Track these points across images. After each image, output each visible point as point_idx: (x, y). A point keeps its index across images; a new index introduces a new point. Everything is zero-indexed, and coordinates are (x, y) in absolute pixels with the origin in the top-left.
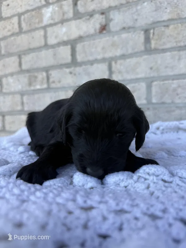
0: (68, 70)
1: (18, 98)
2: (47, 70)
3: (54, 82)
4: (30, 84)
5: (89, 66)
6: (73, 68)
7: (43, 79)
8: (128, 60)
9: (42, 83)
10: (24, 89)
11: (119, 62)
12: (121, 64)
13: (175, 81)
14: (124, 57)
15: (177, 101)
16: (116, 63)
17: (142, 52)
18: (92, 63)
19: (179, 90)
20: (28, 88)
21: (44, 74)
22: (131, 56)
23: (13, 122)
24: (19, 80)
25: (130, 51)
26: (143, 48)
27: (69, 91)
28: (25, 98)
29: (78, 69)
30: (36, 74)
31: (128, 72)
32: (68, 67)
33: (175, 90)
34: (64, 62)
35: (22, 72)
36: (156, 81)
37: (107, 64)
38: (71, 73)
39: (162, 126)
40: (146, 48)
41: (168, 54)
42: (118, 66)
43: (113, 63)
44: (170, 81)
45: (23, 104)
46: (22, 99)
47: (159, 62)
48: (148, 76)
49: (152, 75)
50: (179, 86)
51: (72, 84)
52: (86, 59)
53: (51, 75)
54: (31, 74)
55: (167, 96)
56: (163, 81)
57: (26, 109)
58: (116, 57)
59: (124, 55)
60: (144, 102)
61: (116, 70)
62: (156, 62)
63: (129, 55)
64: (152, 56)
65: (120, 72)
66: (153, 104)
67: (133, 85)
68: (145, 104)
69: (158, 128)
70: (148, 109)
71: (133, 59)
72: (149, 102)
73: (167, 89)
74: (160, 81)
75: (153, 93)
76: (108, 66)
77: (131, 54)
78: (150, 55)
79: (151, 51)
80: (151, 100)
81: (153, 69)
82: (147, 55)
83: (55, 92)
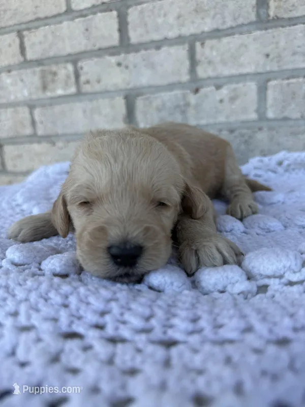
0: (113, 60)
1: (24, 112)
2: (74, 59)
3: (88, 82)
4: (45, 88)
5: (152, 51)
6: (123, 55)
7: (68, 77)
8: (225, 40)
9: (66, 85)
10: (34, 97)
11: (209, 43)
12: (212, 48)
14: (217, 34)
16: (203, 44)
17: (251, 23)
18: (158, 45)
20: (41, 95)
21: (70, 67)
22: (230, 32)
23: (20, 156)
24: (22, 80)
25: (229, 23)
26: (253, 17)
27: (118, 98)
28: (37, 112)
29: (132, 58)
30: (54, 68)
31: (224, 62)
32: (112, 54)
34: (105, 44)
35: (26, 63)
36: (275, 79)
37: (187, 46)
38: (119, 64)
39: (287, 159)
40: (258, 15)
42: (207, 51)
43: (198, 45)
44: (301, 80)
45: (33, 123)
46: (31, 114)
47: (282, 44)
48: (260, 70)
49: (268, 68)
51: (122, 86)
52: (146, 38)
53: (82, 68)
54: (46, 68)
55: (293, 106)
56: (288, 79)
57: (40, 132)
58: (203, 32)
59: (217, 30)
60: (254, 116)
61: (203, 59)
62: (277, 43)
63: (228, 29)
64: (270, 31)
65: (210, 62)
66: (268, 120)
67: (234, 86)
68: (254, 121)
69: (280, 164)
70: (260, 129)
71: (234, 38)
72: (262, 117)
73: (294, 93)
74: (283, 79)
75: (270, 101)
76: (188, 51)
77: (232, 28)
78: (266, 29)
79: (269, 21)
80: (265, 113)
81: (271, 57)
82: (261, 29)
83: (91, 100)
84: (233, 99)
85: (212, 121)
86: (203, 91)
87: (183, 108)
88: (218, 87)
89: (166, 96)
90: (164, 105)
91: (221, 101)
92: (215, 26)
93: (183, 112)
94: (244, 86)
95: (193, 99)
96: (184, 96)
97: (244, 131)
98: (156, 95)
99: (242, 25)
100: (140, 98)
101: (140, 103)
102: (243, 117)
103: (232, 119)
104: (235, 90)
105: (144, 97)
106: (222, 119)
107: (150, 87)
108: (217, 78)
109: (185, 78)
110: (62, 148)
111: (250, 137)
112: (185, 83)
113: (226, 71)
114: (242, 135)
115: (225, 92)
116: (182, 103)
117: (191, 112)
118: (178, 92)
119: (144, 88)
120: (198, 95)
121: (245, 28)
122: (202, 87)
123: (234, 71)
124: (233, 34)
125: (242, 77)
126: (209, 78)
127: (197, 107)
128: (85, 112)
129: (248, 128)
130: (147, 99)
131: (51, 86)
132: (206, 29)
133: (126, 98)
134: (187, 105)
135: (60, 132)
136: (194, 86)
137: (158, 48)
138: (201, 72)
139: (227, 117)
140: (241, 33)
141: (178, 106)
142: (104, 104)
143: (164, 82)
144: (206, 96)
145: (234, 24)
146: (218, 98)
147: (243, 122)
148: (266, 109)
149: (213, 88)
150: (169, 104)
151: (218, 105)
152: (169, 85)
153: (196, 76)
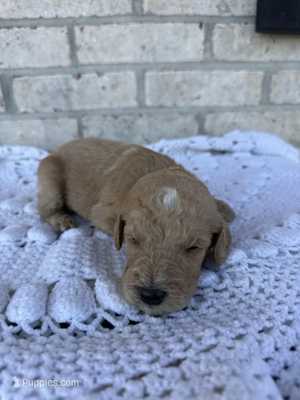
5: (27, 30)
8: (105, 28)
11: (88, 28)
12: (91, 34)
13: (179, 73)
14: (95, 20)
15: (181, 104)
16: (82, 29)
17: (127, 15)
18: (34, 23)
19: (185, 87)
22: (108, 20)
25: (107, 12)
26: (129, 9)
31: (104, 50)
33: (178, 86)
36: (151, 69)
37: (65, 28)
40: (133, 7)
41: (170, 25)
42: (87, 36)
43: (77, 29)
44: (172, 72)
47: (156, 38)
48: (137, 60)
49: (145, 59)
50: (184, 81)
55: (167, 95)
56: (162, 71)
58: (81, 17)
59: (95, 17)
60: (134, 103)
61: (83, 44)
62: (151, 38)
63: (106, 17)
64: (144, 25)
65: (90, 49)
66: (146, 107)
67: (114, 74)
68: (134, 108)
70: (141, 116)
71: (112, 27)
72: (141, 105)
73: (167, 85)
74: (158, 71)
75: (148, 90)
76: (67, 34)
77: (110, 16)
78: (141, 22)
79: (143, 15)
80: (144, 101)
81: (147, 49)
82: (136, 22)
84: (114, 87)
85: (96, 107)
86: (85, 77)
87: (66, 93)
88: (100, 74)
89: (47, 79)
90: (45, 88)
91: (104, 88)
92: (93, 13)
93: (66, 97)
94: (124, 74)
95: (75, 84)
96: (66, 81)
97: (127, 117)
98: (36, 78)
99: (119, 15)
100: (16, 79)
101: (17, 86)
102: (125, 104)
103: (115, 106)
104: (116, 78)
105: (22, 79)
106: (105, 105)
107: (28, 68)
108: (98, 65)
109: (66, 62)
111: (133, 123)
112: (66, 67)
113: (107, 59)
114: (125, 121)
115: (106, 79)
116: (64, 88)
117: (74, 98)
118: (59, 77)
119: (20, 69)
120: (81, 80)
121: (122, 19)
122: (84, 73)
123: (114, 60)
124: (111, 23)
125: (121, 66)
126: (91, 64)
127: (80, 92)
129: (130, 115)
130: (26, 81)
132: (84, 14)
134: (70, 89)
136: (76, 71)
137: (34, 27)
138: (82, 57)
139: (111, 103)
140: (119, 24)
141: (61, 91)
143: (45, 65)
144: (88, 82)
145: (112, 14)
146: (100, 84)
147: (125, 109)
148: (144, 98)
149: (95, 75)
150: (50, 88)
151: (101, 91)
152: (49, 68)
153: (77, 61)
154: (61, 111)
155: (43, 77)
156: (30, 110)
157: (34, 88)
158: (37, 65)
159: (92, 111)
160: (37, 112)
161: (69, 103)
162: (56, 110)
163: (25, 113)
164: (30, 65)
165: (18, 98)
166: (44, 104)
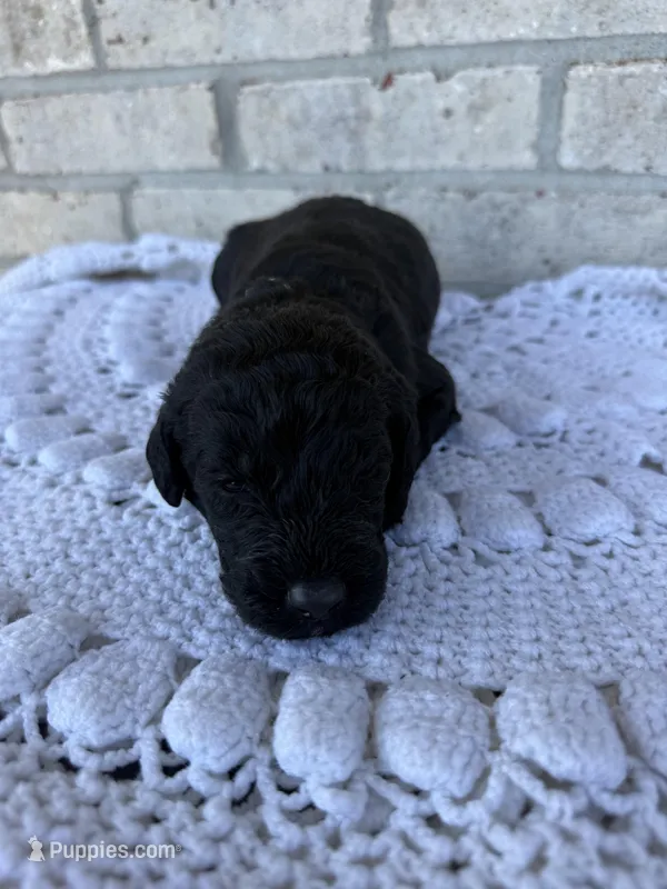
3: (119, 38)
4: (17, 50)
7: (70, 21)
20: (10, 68)
27: (194, 87)
28: (7, 113)
36: (590, 60)
49: (574, 29)
55: (628, 139)
56: (622, 63)
57: (21, 166)
60: (527, 159)
66: (562, 171)
67: (481, 73)
68: (525, 171)
69: (578, 294)
70: (540, 194)
72: (547, 162)
73: (634, 105)
74: (609, 64)
75: (570, 122)
80: (555, 151)
83: (131, 89)
84: (476, 111)
85: (423, 163)
86: (402, 81)
87: (354, 124)
88: (441, 76)
89: (312, 89)
90: (306, 112)
91: (448, 113)
93: (354, 136)
94: (507, 72)
95: (376, 101)
96: (357, 94)
97: (500, 197)
98: (288, 85)
100: (247, 89)
101: (248, 105)
102: (500, 161)
103: (473, 163)
104: (483, 84)
105: (257, 88)
106: (448, 160)
107: (272, 61)
108: (439, 47)
109: (360, 44)
110: (72, 208)
111: (515, 212)
112: (359, 56)
113: (465, 31)
114: (496, 207)
115: (456, 86)
116: (351, 111)
117: (373, 137)
118: (341, 82)
119: (256, 63)
120: (391, 91)
122: (401, 72)
123: (484, 34)
125: (502, 51)
126: (420, 47)
127: (389, 123)
128: (118, 118)
129: (513, 190)
130: (265, 94)
131: (31, 46)
133: (214, 88)
134: (365, 116)
135: (66, 168)
136: (382, 67)
138: (400, 28)
139: (461, 157)
141: (342, 119)
142: (161, 98)
143: (310, 53)
144: (411, 97)
146: (441, 104)
147: (498, 172)
148: (559, 141)
149: (430, 75)
150: (317, 112)
151: (440, 120)
152: (319, 59)
153: (387, 39)
154: (339, 171)
155: (301, 84)
156: (271, 166)
157: (283, 111)
158: (294, 54)
159: (411, 173)
160: (285, 170)
161: (359, 152)
162: (326, 169)
163: (261, 172)
164: (278, 53)
165: (247, 136)
166: (303, 152)
